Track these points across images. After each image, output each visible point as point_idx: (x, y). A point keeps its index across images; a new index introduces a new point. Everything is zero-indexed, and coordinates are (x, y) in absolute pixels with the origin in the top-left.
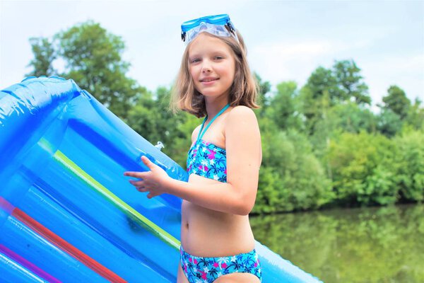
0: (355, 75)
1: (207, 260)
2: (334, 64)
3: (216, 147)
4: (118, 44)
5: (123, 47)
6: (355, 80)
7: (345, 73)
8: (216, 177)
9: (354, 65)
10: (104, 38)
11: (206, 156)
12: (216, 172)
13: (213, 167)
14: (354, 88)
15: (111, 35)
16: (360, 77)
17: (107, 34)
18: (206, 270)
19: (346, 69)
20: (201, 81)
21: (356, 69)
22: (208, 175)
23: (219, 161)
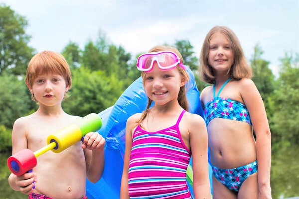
0: (190, 50)
1: (238, 168)
2: (176, 42)
3: (232, 100)
4: (23, 22)
5: (27, 24)
6: (189, 54)
7: (183, 49)
8: (235, 118)
9: (189, 43)
10: (13, 16)
11: (226, 106)
12: (234, 115)
13: (232, 112)
14: (189, 59)
15: (18, 15)
16: (193, 52)
17: (15, 15)
18: (239, 175)
19: (183, 46)
20: (216, 61)
21: (191, 47)
22: (229, 118)
23: (235, 109)
